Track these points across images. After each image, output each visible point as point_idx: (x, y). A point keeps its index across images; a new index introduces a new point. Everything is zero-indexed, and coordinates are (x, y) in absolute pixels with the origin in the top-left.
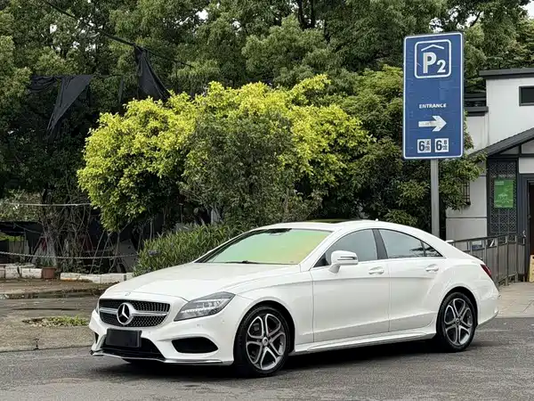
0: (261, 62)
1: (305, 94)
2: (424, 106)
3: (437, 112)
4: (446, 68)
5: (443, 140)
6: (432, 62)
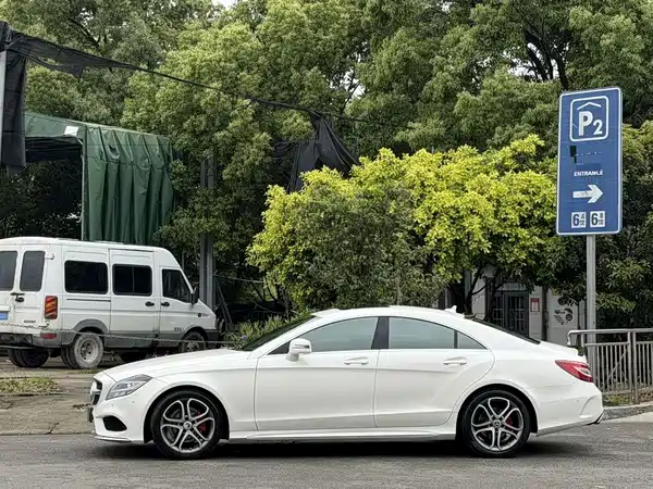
0: (477, 122)
1: (513, 157)
2: (579, 174)
3: (592, 180)
4: (603, 129)
5: (598, 213)
6: (589, 122)
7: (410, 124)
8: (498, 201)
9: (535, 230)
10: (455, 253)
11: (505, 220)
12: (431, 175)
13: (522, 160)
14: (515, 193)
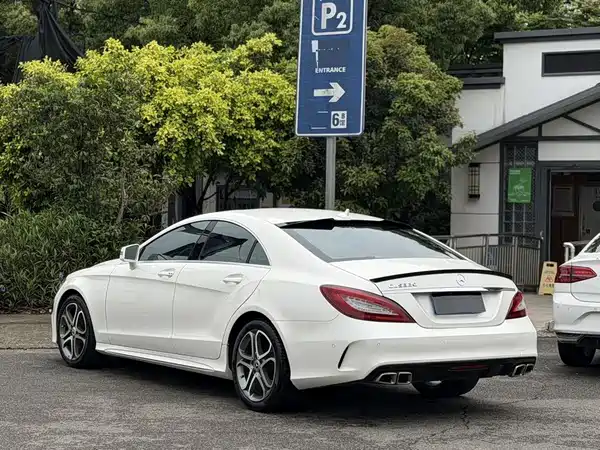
0: (212, 17)
1: (249, 57)
2: (321, 70)
3: (334, 77)
4: (347, 22)
5: (340, 113)
6: (332, 15)
7: (142, 20)
8: (233, 101)
9: (271, 132)
10: (187, 153)
11: (239, 121)
12: (163, 69)
13: (258, 60)
14: (251, 92)
